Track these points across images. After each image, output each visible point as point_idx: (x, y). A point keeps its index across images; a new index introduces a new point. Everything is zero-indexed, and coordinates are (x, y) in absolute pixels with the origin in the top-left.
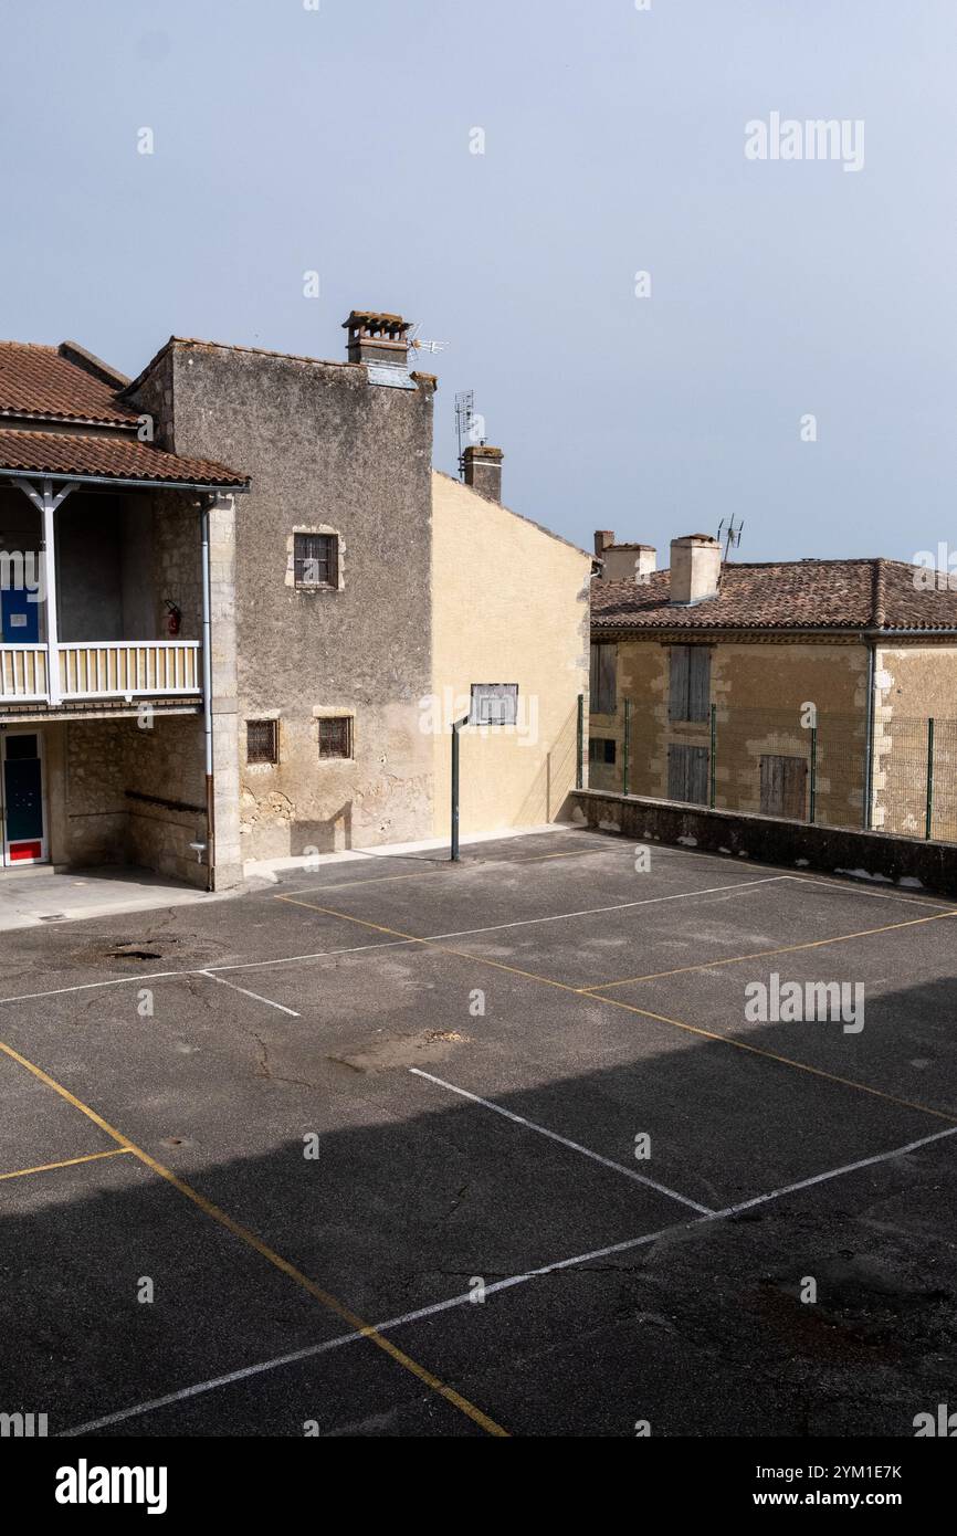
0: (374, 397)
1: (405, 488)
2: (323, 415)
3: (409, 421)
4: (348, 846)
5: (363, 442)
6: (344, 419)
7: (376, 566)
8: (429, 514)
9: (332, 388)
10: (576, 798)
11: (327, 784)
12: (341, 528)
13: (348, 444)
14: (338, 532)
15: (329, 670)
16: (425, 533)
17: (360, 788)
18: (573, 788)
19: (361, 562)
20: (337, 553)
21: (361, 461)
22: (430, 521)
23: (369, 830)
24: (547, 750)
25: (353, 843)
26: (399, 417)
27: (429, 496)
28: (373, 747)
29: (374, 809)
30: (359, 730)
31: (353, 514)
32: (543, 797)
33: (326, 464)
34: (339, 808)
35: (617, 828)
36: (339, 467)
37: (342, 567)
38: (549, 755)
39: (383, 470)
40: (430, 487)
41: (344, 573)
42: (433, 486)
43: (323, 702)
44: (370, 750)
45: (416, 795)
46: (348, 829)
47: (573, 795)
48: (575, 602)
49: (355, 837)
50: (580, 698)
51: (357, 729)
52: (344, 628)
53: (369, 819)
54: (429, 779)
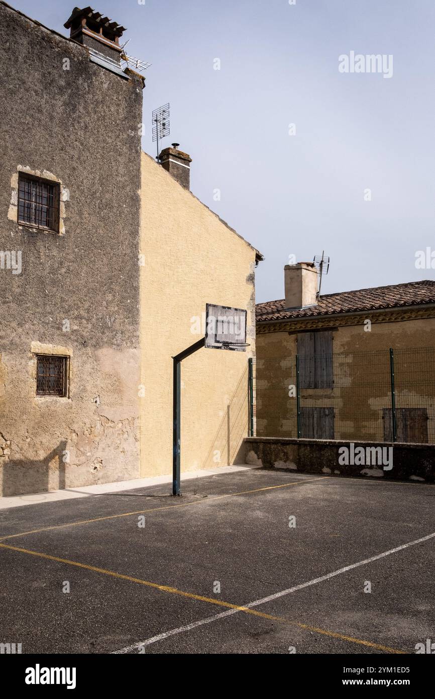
0: (95, 74)
1: (119, 158)
2: (49, 73)
3: (124, 104)
4: (62, 486)
5: (85, 108)
6: (68, 84)
7: (94, 220)
8: (138, 185)
9: (58, 52)
10: (249, 444)
11: (43, 423)
12: (63, 178)
13: (71, 106)
14: (60, 181)
15: (48, 309)
16: (135, 201)
17: (75, 427)
18: (246, 436)
19: (80, 213)
20: (59, 200)
21: (82, 124)
22: (139, 192)
23: (83, 469)
24: (227, 402)
25: (67, 482)
26: (115, 98)
27: (139, 170)
28: (88, 388)
29: (88, 448)
30: (75, 370)
31: (74, 169)
32: (225, 442)
33: (52, 118)
34: (55, 447)
35: (293, 466)
36: (63, 124)
37: (63, 214)
38: (229, 407)
39: (101, 138)
40: (139, 164)
41: (66, 220)
42: (142, 163)
43: (41, 339)
44: (84, 390)
45: (126, 436)
46: (62, 467)
47: (247, 442)
48: (245, 283)
49: (70, 476)
50: (250, 361)
51: (74, 367)
52: (63, 270)
53: (83, 458)
54: (136, 421)
